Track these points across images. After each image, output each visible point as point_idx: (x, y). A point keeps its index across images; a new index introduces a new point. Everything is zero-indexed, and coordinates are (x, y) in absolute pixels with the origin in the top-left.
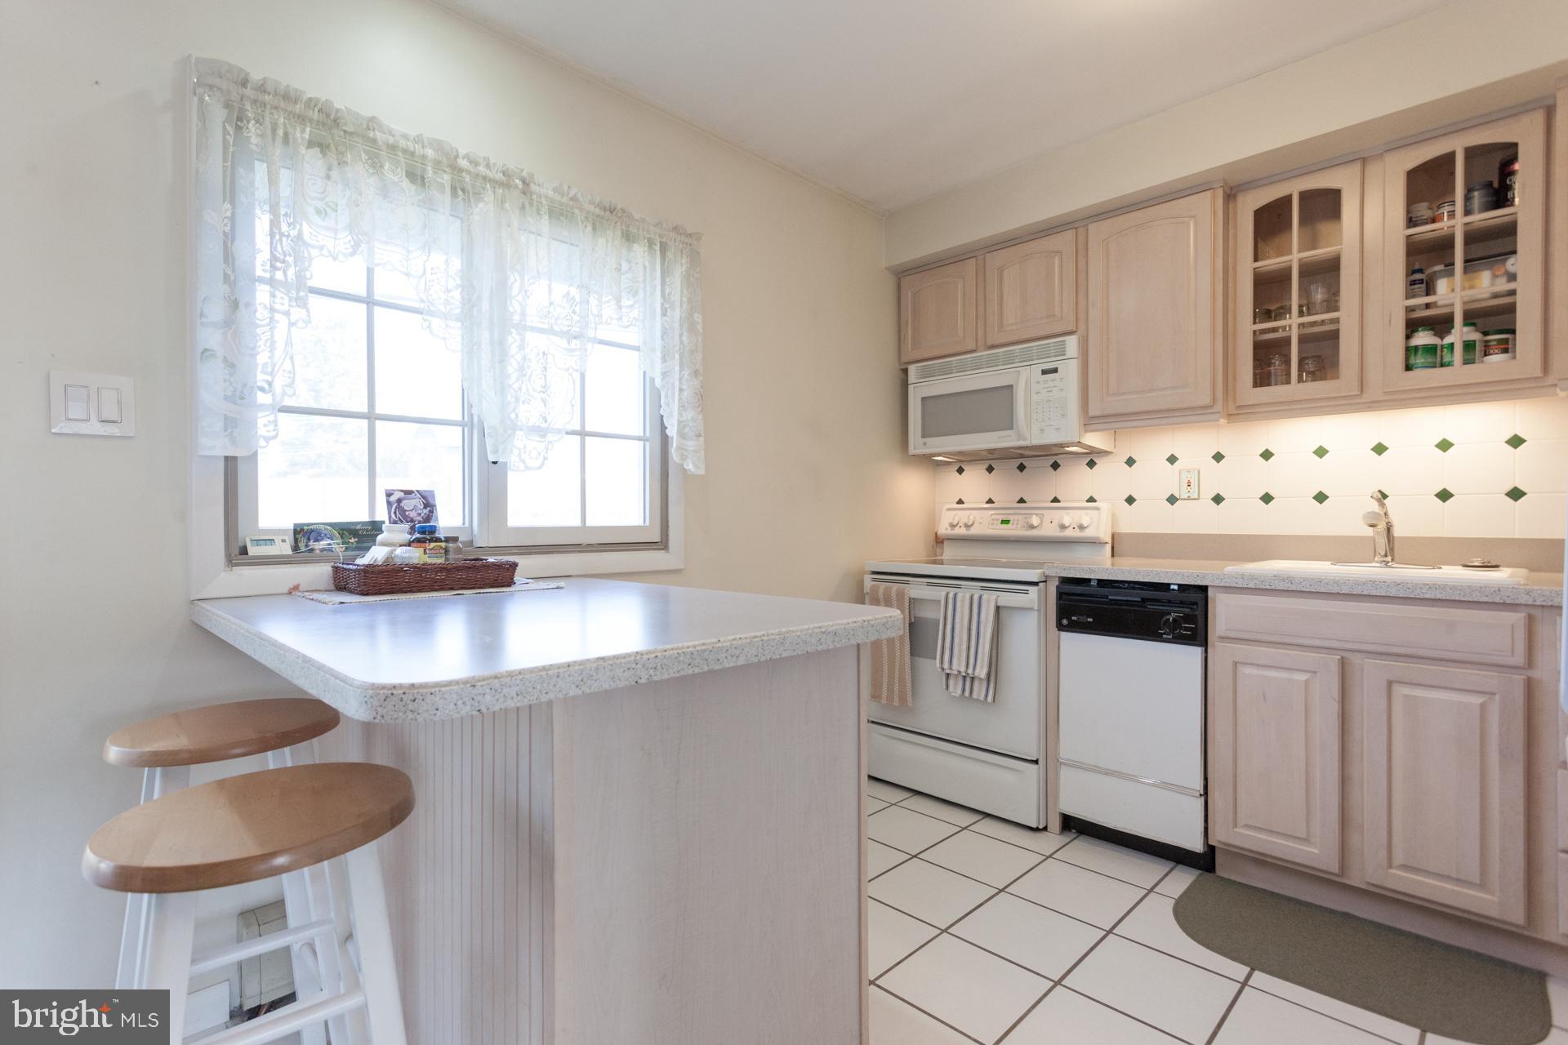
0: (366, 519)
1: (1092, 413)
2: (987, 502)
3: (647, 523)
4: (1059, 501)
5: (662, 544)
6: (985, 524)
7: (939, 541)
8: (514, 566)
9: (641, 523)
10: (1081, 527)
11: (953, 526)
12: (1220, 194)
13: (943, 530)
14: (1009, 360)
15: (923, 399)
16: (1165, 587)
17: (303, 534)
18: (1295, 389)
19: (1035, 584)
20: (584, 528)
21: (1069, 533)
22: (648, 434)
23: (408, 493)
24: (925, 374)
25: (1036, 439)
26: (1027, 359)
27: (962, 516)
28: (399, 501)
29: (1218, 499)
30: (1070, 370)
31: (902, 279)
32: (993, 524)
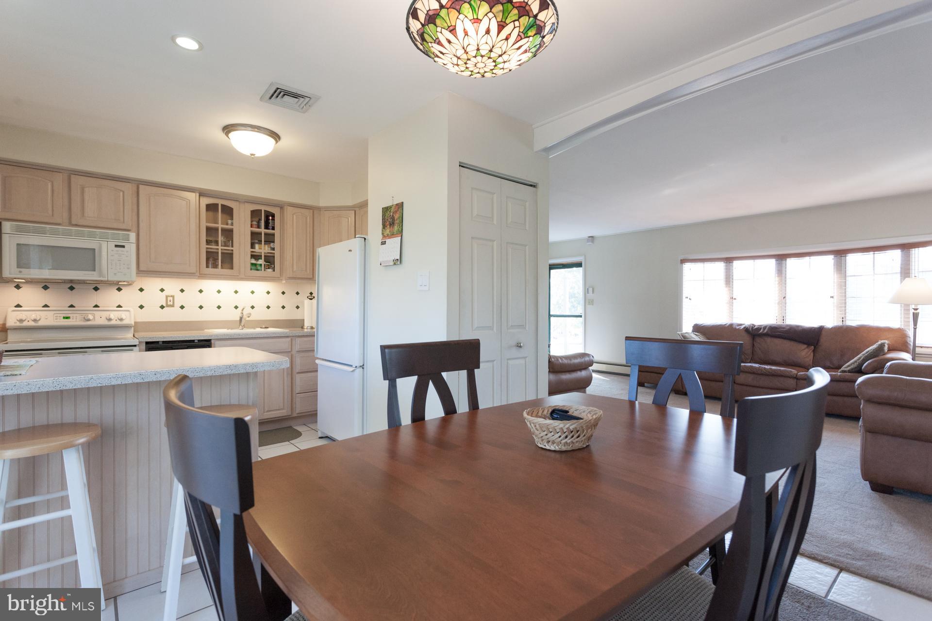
1: (142, 268)
2: (44, 307)
4: (99, 307)
6: (49, 319)
10: (121, 320)
11: (21, 321)
12: (198, 194)
13: (11, 323)
14: (91, 235)
15: (17, 245)
16: (193, 341)
18: (219, 270)
19: (135, 346)
21: (113, 322)
24: (18, 230)
25: (112, 278)
26: (104, 237)
27: (25, 315)
29: (182, 307)
30: (131, 248)
32: (56, 319)
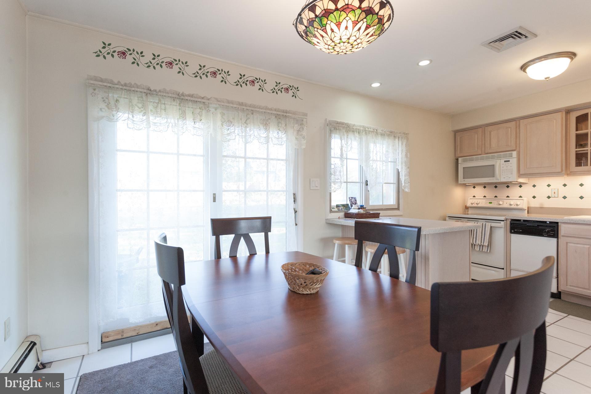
0: (346, 203)
1: (521, 173)
2: (484, 197)
3: (395, 203)
4: (509, 197)
5: (398, 209)
6: (483, 203)
7: (467, 208)
8: (379, 213)
9: (393, 204)
10: (517, 205)
11: (472, 204)
12: (564, 113)
13: (469, 204)
14: (493, 158)
15: (463, 168)
16: (546, 222)
17: (337, 206)
18: (589, 167)
19: (503, 221)
20: (383, 205)
21: (513, 207)
22: (395, 182)
23: (352, 198)
24: (464, 161)
25: (503, 180)
26: (499, 158)
27: (475, 201)
28: (351, 199)
29: (565, 198)
30: (514, 162)
31: (456, 133)
32: (486, 203)
